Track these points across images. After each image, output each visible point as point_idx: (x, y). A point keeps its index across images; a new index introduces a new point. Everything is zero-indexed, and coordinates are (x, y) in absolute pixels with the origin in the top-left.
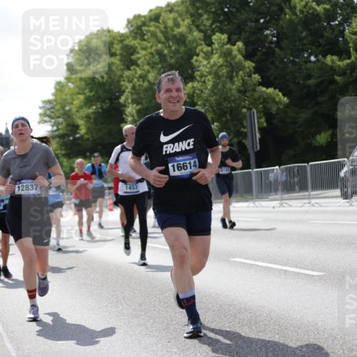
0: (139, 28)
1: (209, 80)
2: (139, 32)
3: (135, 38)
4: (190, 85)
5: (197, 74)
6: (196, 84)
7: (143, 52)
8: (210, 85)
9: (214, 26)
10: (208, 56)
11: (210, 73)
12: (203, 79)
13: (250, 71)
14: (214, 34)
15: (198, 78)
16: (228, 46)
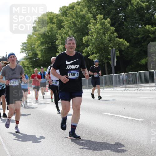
0: (65, 12)
1: (95, 35)
2: (65, 13)
3: (63, 16)
4: (86, 37)
5: (90, 32)
6: (89, 37)
7: (67, 22)
8: (95, 37)
9: (97, 12)
10: (95, 24)
11: (95, 32)
12: (92, 34)
13: (113, 31)
14: (98, 15)
15: (90, 34)
16: (104, 20)
